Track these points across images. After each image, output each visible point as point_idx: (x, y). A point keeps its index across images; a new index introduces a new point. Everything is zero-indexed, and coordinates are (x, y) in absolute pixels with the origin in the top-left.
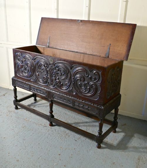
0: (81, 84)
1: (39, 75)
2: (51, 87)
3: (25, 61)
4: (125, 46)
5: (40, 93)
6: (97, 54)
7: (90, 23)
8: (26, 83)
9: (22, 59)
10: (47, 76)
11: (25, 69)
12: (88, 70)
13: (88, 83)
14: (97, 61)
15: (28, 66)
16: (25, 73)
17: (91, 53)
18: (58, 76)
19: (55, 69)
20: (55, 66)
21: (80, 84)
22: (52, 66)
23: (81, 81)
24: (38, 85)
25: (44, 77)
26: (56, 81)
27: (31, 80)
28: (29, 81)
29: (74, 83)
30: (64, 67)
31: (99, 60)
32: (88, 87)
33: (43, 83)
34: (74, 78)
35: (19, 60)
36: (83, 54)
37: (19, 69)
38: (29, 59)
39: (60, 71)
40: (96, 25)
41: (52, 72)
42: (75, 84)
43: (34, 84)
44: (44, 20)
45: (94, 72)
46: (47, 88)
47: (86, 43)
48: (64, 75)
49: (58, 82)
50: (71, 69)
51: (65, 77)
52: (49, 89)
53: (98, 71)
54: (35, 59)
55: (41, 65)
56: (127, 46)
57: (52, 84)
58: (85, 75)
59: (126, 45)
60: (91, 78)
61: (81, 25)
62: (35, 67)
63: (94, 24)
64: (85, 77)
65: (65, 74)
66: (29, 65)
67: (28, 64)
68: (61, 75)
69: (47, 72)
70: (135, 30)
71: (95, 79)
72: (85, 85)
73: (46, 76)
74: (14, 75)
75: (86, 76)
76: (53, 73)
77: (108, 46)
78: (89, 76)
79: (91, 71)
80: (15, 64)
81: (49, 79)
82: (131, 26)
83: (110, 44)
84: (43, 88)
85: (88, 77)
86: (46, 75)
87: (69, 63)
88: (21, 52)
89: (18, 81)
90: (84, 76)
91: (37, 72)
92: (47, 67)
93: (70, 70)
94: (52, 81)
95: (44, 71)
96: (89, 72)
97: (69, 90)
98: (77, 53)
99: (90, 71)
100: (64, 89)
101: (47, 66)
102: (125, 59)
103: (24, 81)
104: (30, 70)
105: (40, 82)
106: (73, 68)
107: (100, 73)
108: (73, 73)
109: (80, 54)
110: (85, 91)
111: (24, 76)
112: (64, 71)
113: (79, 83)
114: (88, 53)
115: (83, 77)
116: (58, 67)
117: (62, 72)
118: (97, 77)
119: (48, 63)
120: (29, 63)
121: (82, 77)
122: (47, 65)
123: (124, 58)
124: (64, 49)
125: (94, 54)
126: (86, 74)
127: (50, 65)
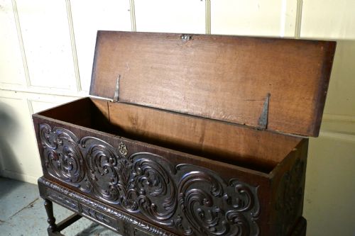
0: (203, 211)
1: (97, 179)
2: (129, 211)
3: (62, 144)
4: (309, 99)
5: (105, 222)
6: (236, 118)
7: (214, 41)
8: (71, 195)
9: (56, 140)
10: (118, 183)
11: (65, 163)
12: (221, 181)
13: (223, 212)
14: (238, 136)
15: (70, 156)
16: (66, 171)
17: (221, 116)
18: (143, 186)
19: (133, 168)
20: (132, 162)
21: (200, 213)
22: (126, 162)
23: (202, 203)
24: (97, 203)
25: (110, 186)
26: (138, 199)
27: (82, 189)
28: (76, 190)
29: (184, 208)
30: (155, 167)
31: (242, 136)
32: (223, 222)
33: (109, 199)
34: (184, 195)
35: (48, 140)
36: (200, 121)
37: (50, 162)
38: (71, 140)
39: (148, 175)
40: (229, 45)
41: (128, 175)
42: (188, 210)
43: (87, 199)
44: (103, 37)
45: (237, 186)
46: (118, 212)
47: (208, 90)
48: (157, 185)
49: (145, 201)
50: (175, 172)
51: (161, 189)
52: (124, 215)
53: (247, 185)
54: (84, 143)
55: (99, 158)
56: (314, 99)
57: (130, 204)
58: (212, 193)
59: (312, 98)
60: (229, 201)
61: (191, 47)
62: (86, 161)
63: (223, 44)
64: (214, 198)
65: (160, 184)
66: (72, 155)
67: (70, 152)
68: (149, 185)
69: (116, 175)
70: (332, 58)
71: (241, 204)
72: (214, 215)
73: (114, 185)
74: (41, 174)
75: (215, 193)
76: (129, 178)
77: (264, 99)
78: (223, 195)
79: (230, 184)
80: (42, 150)
81: (121, 192)
82: (322, 48)
83: (269, 95)
84: (109, 210)
85: (220, 196)
86: (113, 181)
87: (167, 158)
88: (52, 125)
89: (51, 188)
90: (209, 193)
91: (93, 173)
92: (114, 164)
93: (172, 176)
94: (129, 195)
95: (108, 171)
96: (224, 185)
97: (174, 222)
98: (186, 117)
99: (225, 182)
100: (161, 218)
101: (113, 161)
102: (311, 133)
103: (65, 189)
104: (75, 166)
105: (102, 196)
106: (179, 172)
107: (255, 190)
108: (182, 184)
109: (193, 119)
110: (216, 231)
111: (65, 179)
112: (158, 177)
113: (199, 210)
114: (213, 115)
115: (208, 195)
116: (141, 165)
117: (152, 177)
118: (247, 200)
119: (115, 154)
120: (71, 149)
121: (206, 195)
122: (114, 159)
123: (309, 131)
124: (154, 106)
125: (229, 118)
126: (215, 189)
127: (120, 158)
